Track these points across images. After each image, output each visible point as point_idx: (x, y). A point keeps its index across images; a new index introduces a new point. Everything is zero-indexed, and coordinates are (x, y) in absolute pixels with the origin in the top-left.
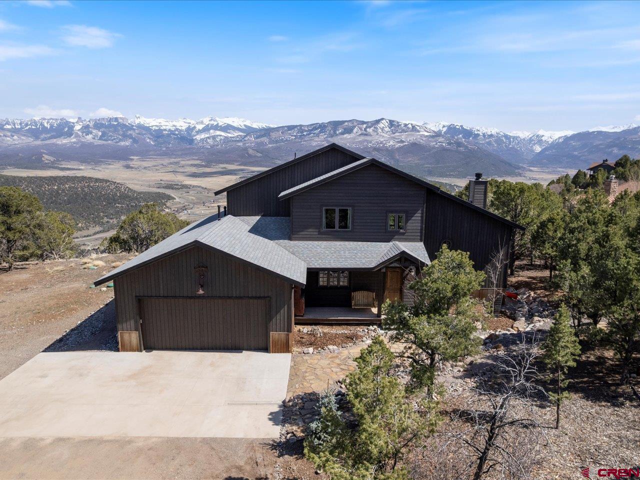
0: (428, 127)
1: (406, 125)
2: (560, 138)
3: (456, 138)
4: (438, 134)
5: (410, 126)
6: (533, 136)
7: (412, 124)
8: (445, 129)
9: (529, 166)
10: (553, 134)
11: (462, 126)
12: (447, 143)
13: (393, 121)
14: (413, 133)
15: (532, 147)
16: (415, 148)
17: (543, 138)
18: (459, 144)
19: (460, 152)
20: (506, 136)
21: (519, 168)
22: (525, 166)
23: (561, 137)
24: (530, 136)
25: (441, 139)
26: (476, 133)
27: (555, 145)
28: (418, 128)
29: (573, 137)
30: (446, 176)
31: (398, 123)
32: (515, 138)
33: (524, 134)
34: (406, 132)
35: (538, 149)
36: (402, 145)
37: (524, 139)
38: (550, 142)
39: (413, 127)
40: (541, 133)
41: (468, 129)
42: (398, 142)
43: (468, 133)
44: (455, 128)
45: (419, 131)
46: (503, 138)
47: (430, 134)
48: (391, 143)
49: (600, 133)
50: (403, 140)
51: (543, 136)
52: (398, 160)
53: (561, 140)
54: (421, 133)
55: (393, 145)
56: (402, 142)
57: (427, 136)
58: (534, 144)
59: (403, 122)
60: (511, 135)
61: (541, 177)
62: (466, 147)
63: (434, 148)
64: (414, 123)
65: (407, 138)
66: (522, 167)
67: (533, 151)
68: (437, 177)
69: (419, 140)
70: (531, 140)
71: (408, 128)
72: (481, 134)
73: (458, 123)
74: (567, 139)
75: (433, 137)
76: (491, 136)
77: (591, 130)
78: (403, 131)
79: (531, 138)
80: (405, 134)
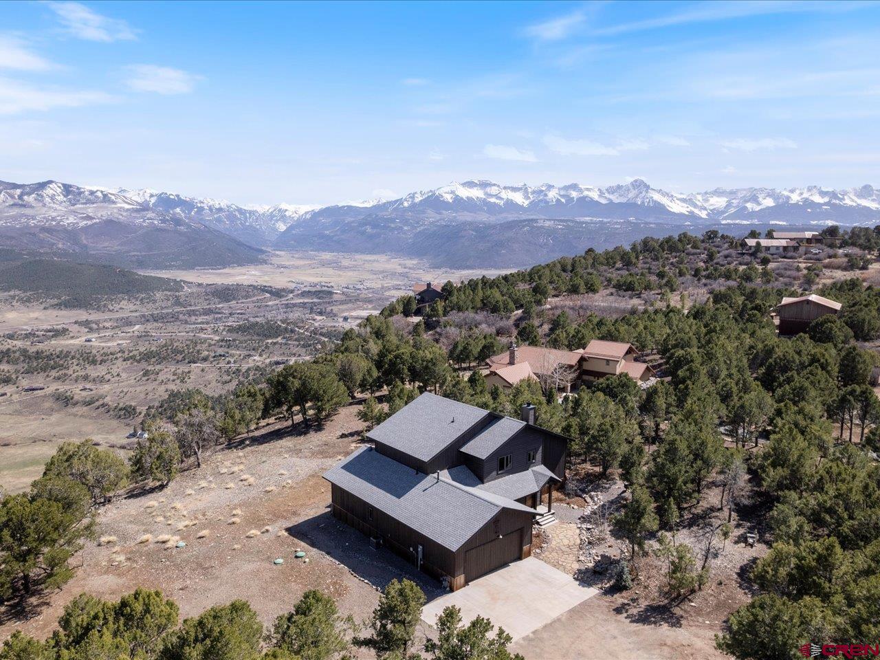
0: (127, 195)
1: (92, 193)
2: (306, 213)
3: (171, 212)
4: (144, 207)
5: (99, 194)
6: (275, 210)
7: (102, 192)
8: (153, 200)
9: (274, 250)
10: (299, 207)
11: (178, 196)
12: (161, 220)
13: (70, 186)
14: (106, 205)
15: (274, 224)
16: (110, 227)
17: (287, 213)
18: (178, 222)
19: (181, 234)
20: (240, 210)
21: (262, 252)
22: (269, 249)
23: (308, 212)
24: (270, 211)
25: (150, 215)
26: (199, 205)
27: (301, 223)
28: (113, 197)
29: (323, 212)
30: (166, 268)
31: (78, 188)
32: (252, 213)
33: (263, 208)
34: (93, 203)
35: (282, 227)
36: (89, 223)
37: (263, 214)
38: (296, 219)
39: (105, 196)
40: (283, 206)
41: (188, 199)
42: (83, 218)
43: (187, 205)
44: (168, 198)
45: (114, 202)
46: (237, 213)
47: (131, 207)
48: (71, 219)
49: (350, 207)
50: (90, 215)
51: (286, 210)
52: (86, 246)
53: (308, 216)
54: (119, 205)
55: (74, 224)
56: (89, 218)
57: (128, 210)
58: (277, 221)
59: (87, 187)
60: (246, 208)
61: (292, 263)
62: (189, 226)
63: (141, 227)
64: (106, 190)
65: (100, 213)
66: (266, 252)
67: (275, 230)
68: (151, 269)
69: (116, 215)
70: (272, 216)
71: (97, 197)
72: (206, 207)
73: (172, 191)
74: (316, 215)
75: (137, 211)
76: (220, 210)
77: (340, 205)
78: (89, 202)
79: (272, 212)
80: (92, 206)
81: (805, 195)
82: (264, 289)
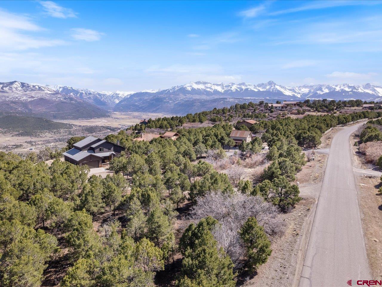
0: (49, 87)
1: (34, 86)
2: (128, 95)
3: (69, 95)
4: (57, 93)
5: (37, 87)
6: (114, 94)
7: (38, 86)
8: (61, 90)
9: (114, 111)
10: (124, 93)
11: (71, 88)
12: (64, 98)
13: (24, 83)
14: (39, 91)
15: (114, 100)
16: (42, 101)
17: (119, 95)
18: (71, 99)
19: (72, 104)
20: (99, 94)
21: (108, 112)
22: (111, 111)
23: (129, 95)
24: (112, 94)
25: (59, 96)
26: (81, 92)
27: (125, 99)
28: (43, 88)
29: (134, 95)
30: (66, 119)
31: (28, 84)
32: (104, 95)
33: (109, 93)
34: (34, 91)
35: (117, 101)
36: (32, 99)
37: (109, 96)
38: (123, 98)
39: (39, 88)
40: (118, 92)
41: (76, 89)
42: (29, 97)
43: (76, 92)
44: (67, 89)
45: (44, 91)
46: (97, 95)
47: (51, 92)
48: (25, 98)
49: (147, 93)
50: (33, 96)
51: (119, 94)
52: (31, 110)
53: (129, 97)
54: (45, 92)
55: (26, 100)
56: (32, 97)
57: (50, 94)
58: (115, 99)
59: (32, 84)
60: (101, 93)
61: (121, 117)
62: (76, 101)
63: (55, 101)
64: (40, 85)
65: (37, 95)
66: (110, 112)
67: (114, 103)
68: (60, 119)
69: (45, 96)
70: (113, 96)
71: (35, 88)
72: (84, 93)
73: (69, 86)
74: (132, 96)
75: (54, 94)
76: (90, 94)
77: (143, 92)
78: (32, 90)
79: (113, 95)
80: (33, 92)
81: (342, 88)
82: (107, 128)
